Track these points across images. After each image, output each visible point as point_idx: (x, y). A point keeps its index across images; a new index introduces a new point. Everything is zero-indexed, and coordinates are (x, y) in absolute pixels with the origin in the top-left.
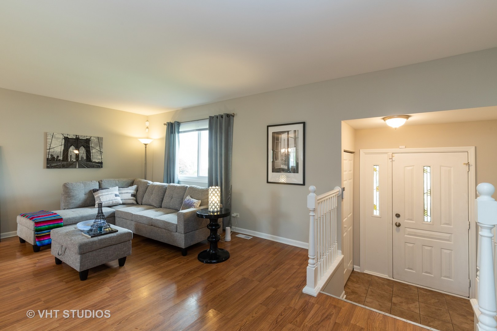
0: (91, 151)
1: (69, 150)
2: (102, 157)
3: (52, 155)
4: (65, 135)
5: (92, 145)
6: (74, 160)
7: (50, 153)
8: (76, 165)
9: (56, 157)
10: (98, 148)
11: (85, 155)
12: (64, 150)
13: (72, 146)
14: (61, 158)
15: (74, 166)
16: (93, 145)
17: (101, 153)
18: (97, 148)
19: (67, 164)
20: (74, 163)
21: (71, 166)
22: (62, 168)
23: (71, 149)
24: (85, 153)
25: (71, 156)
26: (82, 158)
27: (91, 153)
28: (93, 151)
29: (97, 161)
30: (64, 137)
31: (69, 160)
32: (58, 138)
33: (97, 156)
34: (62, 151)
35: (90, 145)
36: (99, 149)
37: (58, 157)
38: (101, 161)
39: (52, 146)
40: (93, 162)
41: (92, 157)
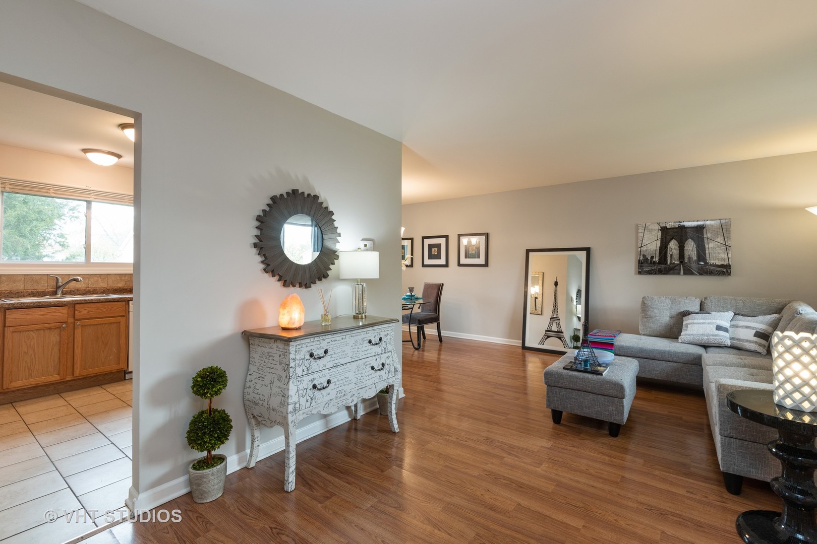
0: (707, 246)
1: (669, 246)
2: (730, 256)
3: (644, 256)
4: (662, 223)
5: (707, 235)
6: (677, 262)
7: (642, 253)
8: (680, 270)
9: (649, 259)
10: (720, 239)
11: (695, 252)
12: (661, 248)
13: (674, 240)
14: (656, 259)
15: (676, 271)
16: (709, 235)
17: (727, 247)
18: (718, 240)
19: (666, 268)
20: (676, 266)
21: (671, 272)
22: (658, 274)
23: (671, 244)
24: (695, 249)
25: (671, 255)
26: (689, 258)
27: (707, 249)
28: (710, 246)
29: (719, 263)
30: (661, 227)
31: (669, 263)
32: (652, 230)
33: (718, 253)
34: (658, 248)
35: (705, 236)
36: (722, 242)
37: (652, 257)
38: (727, 263)
39: (645, 242)
40: (711, 265)
41: (707, 256)
